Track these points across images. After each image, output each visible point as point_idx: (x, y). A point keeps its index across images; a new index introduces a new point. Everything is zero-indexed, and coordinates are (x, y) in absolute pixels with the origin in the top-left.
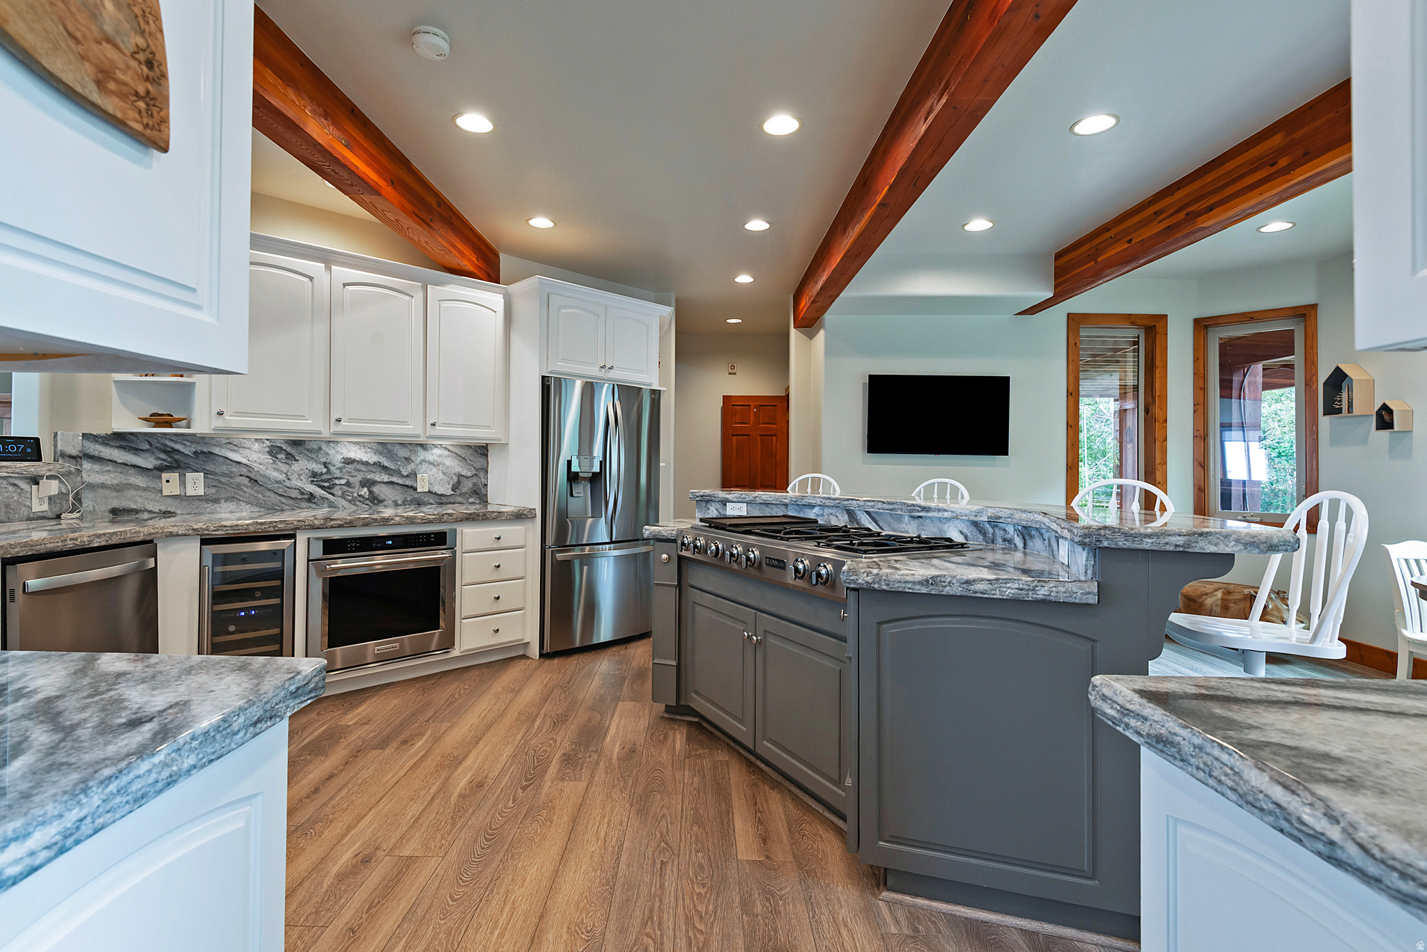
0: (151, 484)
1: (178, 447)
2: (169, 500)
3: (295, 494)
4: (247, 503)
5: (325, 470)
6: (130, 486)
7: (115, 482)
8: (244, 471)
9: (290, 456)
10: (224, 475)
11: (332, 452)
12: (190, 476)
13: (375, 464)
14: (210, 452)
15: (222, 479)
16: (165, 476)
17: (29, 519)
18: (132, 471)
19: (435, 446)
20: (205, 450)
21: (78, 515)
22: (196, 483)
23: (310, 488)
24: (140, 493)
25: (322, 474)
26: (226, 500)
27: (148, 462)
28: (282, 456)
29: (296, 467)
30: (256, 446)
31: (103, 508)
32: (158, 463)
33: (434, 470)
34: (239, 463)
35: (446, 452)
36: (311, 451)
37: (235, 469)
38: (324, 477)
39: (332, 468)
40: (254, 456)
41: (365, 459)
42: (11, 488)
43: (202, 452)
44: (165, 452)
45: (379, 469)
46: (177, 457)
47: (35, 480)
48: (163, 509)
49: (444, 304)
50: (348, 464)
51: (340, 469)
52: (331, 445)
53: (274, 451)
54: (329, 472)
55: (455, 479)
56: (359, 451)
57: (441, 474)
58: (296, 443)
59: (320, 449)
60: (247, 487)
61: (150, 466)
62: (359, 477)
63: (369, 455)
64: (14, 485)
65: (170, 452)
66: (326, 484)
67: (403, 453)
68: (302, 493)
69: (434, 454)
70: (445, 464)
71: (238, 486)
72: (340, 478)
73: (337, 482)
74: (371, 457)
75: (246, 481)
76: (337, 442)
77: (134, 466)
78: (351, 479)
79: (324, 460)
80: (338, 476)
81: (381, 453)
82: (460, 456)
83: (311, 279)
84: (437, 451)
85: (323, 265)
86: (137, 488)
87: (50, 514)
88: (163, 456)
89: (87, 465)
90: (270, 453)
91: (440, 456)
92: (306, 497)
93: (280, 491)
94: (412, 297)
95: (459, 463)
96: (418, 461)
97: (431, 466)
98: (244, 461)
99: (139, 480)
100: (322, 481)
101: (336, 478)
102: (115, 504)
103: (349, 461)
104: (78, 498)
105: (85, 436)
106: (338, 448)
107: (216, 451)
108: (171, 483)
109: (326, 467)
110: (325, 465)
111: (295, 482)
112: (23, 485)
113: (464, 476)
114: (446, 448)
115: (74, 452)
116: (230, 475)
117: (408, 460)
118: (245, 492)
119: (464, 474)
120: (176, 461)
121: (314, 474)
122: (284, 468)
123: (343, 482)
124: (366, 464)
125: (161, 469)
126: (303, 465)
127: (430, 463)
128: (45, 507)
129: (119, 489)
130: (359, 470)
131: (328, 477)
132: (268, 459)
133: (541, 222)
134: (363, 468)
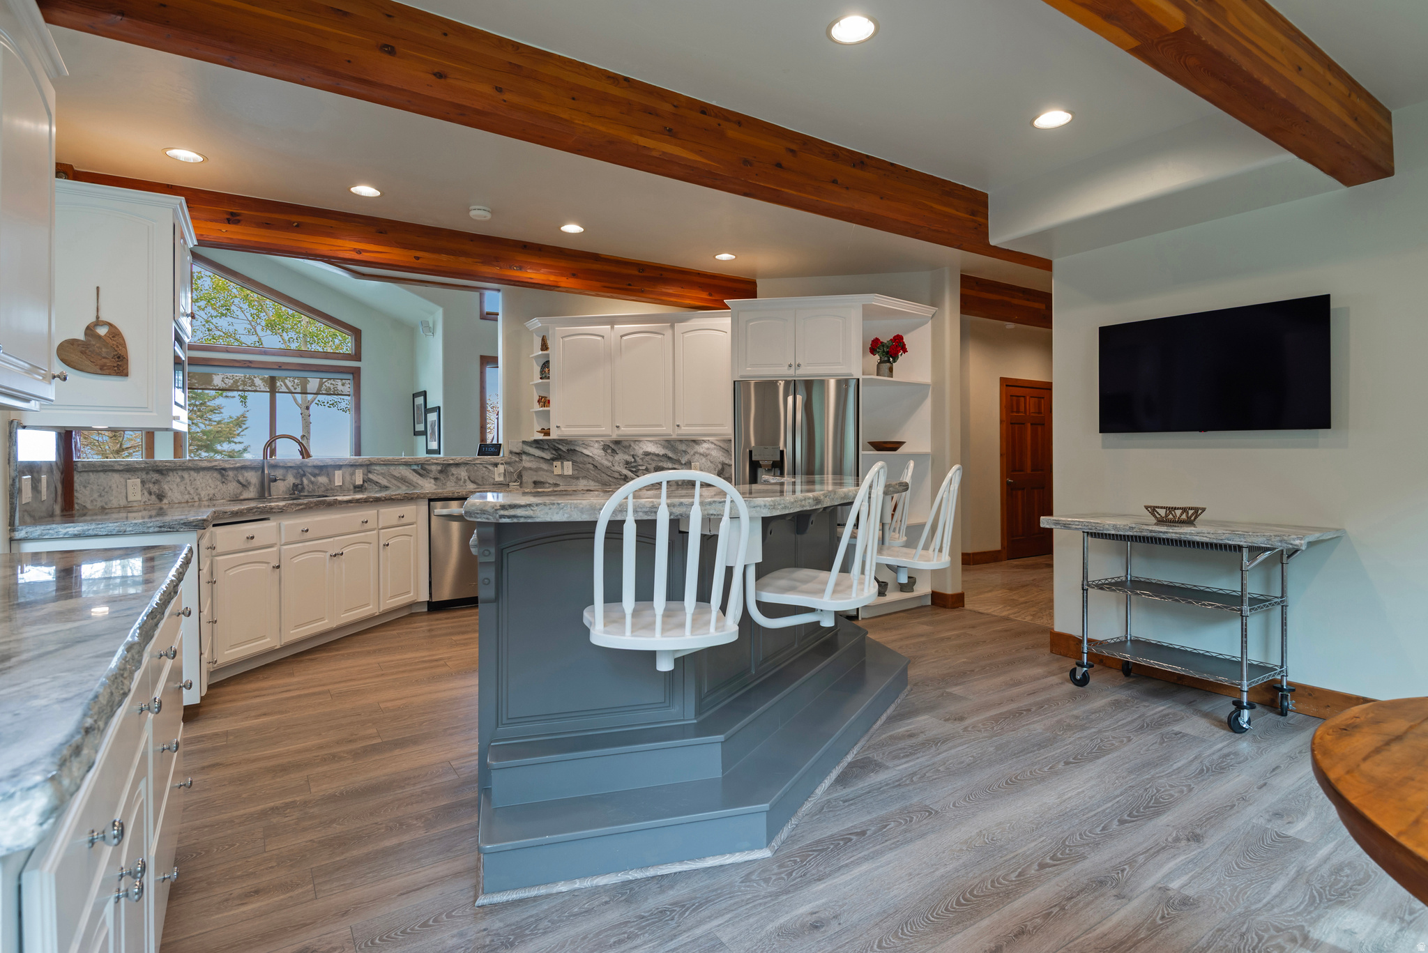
0: (549, 468)
1: (560, 447)
2: (557, 477)
3: (616, 475)
4: (593, 480)
5: (633, 460)
6: (541, 469)
7: (535, 467)
8: (590, 460)
9: (614, 451)
10: (581, 463)
11: (637, 448)
12: (566, 463)
13: (663, 455)
14: (575, 450)
15: (581, 466)
16: (555, 463)
17: (493, 485)
18: (541, 460)
19: (704, 441)
20: (572, 448)
21: (519, 483)
22: (568, 469)
23: (625, 472)
24: (545, 473)
25: (631, 462)
26: (582, 479)
27: (547, 455)
28: (609, 451)
29: (617, 458)
30: (596, 445)
31: (530, 481)
32: (552, 456)
33: (704, 460)
34: (588, 456)
35: (713, 446)
36: (625, 447)
37: (586, 459)
38: (633, 464)
39: (637, 459)
40: (595, 452)
41: (657, 452)
42: (484, 469)
43: (571, 450)
44: (555, 450)
45: (666, 459)
46: (560, 452)
47: (496, 465)
48: (555, 482)
49: (686, 335)
50: (647, 455)
51: (642, 459)
52: (637, 443)
53: (606, 448)
54: (635, 461)
55: (720, 466)
56: (653, 447)
57: (709, 463)
58: (617, 442)
59: (630, 446)
60: (592, 470)
61: (549, 458)
62: (653, 465)
63: (659, 449)
64: (486, 467)
65: (557, 450)
66: (634, 469)
67: (683, 447)
68: (621, 475)
69: (703, 448)
70: (712, 455)
71: (588, 470)
72: (642, 465)
73: (640, 468)
74: (661, 451)
75: (591, 467)
76: (640, 441)
77: (542, 458)
78: (649, 466)
79: (632, 453)
80: (641, 464)
81: (667, 448)
82: (723, 449)
83: (603, 337)
84: (706, 445)
85: (609, 327)
86: (544, 470)
87: (504, 483)
88: (554, 452)
89: (524, 457)
90: (604, 449)
91: (708, 449)
92: (623, 477)
93: (609, 473)
94: (664, 335)
95: (723, 454)
96: (692, 453)
97: (702, 457)
98: (591, 454)
99: (545, 466)
100: (632, 467)
101: (640, 465)
102: (535, 478)
103: (647, 454)
104: (520, 476)
105: (524, 442)
106: (641, 445)
107: (577, 449)
108: (557, 468)
109: (633, 458)
110: (633, 456)
111: (617, 468)
112: (490, 467)
113: (726, 464)
114: (712, 443)
115: (518, 451)
116: (584, 463)
117: (685, 452)
118: (591, 473)
119: (727, 462)
120: (560, 455)
121: (627, 463)
122: (610, 458)
123: (644, 468)
124: (658, 455)
125: (553, 459)
126: (621, 457)
127: (701, 454)
128: (502, 479)
129: (537, 470)
130: (653, 460)
131: (635, 464)
132: (601, 452)
133: (725, 257)
134: (655, 458)
